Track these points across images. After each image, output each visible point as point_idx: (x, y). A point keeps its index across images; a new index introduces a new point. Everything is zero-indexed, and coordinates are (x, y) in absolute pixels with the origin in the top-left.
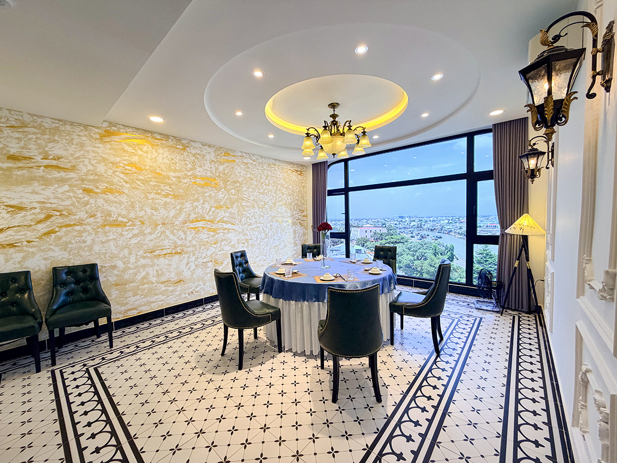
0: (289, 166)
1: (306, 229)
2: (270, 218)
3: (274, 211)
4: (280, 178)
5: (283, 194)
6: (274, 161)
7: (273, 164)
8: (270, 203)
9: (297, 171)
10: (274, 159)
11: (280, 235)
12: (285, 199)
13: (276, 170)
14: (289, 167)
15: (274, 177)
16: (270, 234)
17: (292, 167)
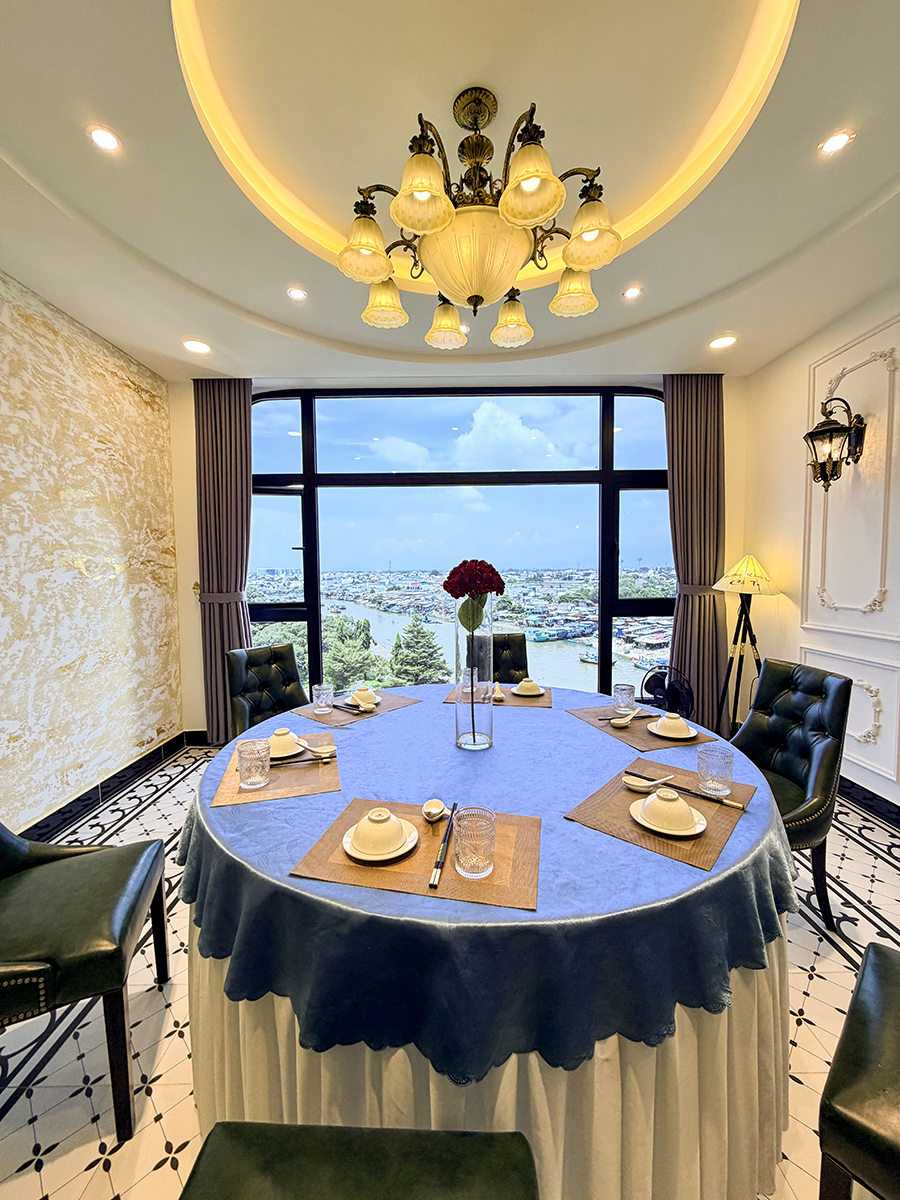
0: (111, 360)
1: (172, 596)
2: (37, 550)
3: (56, 523)
4: (77, 394)
5: (91, 461)
6: (47, 313)
7: (45, 324)
8: (35, 487)
9: (139, 389)
10: (47, 304)
11: (81, 621)
12: (98, 481)
13: (58, 353)
14: (112, 363)
15: (49, 377)
16: (38, 618)
17: (121, 368)
